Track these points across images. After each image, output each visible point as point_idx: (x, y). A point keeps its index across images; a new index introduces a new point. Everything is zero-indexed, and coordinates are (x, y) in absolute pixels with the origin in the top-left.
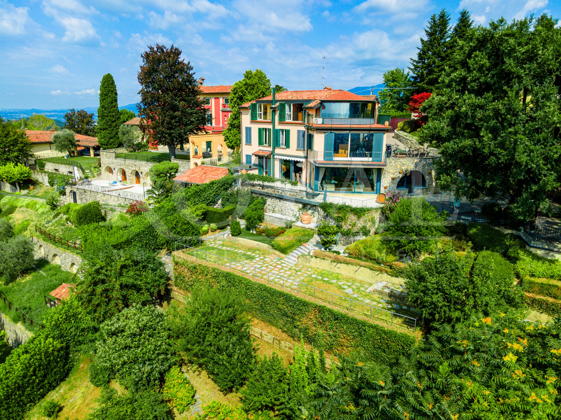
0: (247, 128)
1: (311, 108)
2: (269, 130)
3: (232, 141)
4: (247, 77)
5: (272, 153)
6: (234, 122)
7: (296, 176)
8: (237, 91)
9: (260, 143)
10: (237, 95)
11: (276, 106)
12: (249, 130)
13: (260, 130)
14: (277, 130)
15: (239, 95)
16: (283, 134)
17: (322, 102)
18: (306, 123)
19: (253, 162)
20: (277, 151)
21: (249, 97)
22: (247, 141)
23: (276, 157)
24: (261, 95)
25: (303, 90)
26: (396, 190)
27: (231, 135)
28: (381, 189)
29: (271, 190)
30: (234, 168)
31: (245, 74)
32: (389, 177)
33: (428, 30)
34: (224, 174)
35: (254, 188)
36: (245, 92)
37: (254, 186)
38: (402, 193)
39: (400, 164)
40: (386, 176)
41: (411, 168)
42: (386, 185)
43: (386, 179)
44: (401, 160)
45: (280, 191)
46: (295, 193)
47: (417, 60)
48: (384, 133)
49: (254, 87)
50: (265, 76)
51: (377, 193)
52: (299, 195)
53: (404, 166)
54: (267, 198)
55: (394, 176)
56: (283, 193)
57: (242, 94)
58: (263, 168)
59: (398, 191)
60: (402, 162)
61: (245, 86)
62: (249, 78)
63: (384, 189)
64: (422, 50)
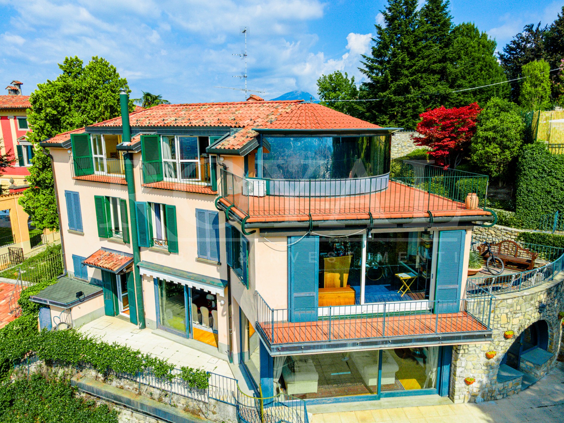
0: (68, 194)
1: (232, 153)
2: (123, 202)
3: (43, 219)
4: (70, 73)
5: (132, 261)
6: (43, 175)
7: (199, 311)
8: (41, 104)
9: (104, 233)
10: (43, 115)
11: (132, 144)
12: (73, 198)
13: (98, 200)
14: (142, 205)
15: (47, 115)
16: (157, 215)
17: (261, 135)
18: (220, 191)
19: (90, 275)
21: (77, 118)
22: (71, 225)
23: (142, 272)
24: (107, 114)
25: (202, 102)
26: (495, 384)
27: (38, 204)
28: (456, 386)
29: (130, 385)
30: (34, 299)
31: (63, 65)
32: (477, 352)
33: (387, 11)
34: (11, 312)
35: (81, 374)
36: (64, 108)
37: (80, 366)
38: (510, 387)
39: (507, 314)
40: (470, 349)
41: (530, 317)
42: (469, 375)
43: (471, 359)
44: (509, 301)
45: (157, 393)
46: (202, 403)
47: (372, 57)
48: (466, 230)
49: (89, 96)
50: (115, 71)
51: (440, 393)
52: (214, 413)
53: (518, 315)
54: (117, 409)
55: (492, 348)
56: (166, 400)
57: (55, 112)
58: (115, 292)
59: (500, 386)
60: (512, 306)
61: (63, 92)
62: (73, 74)
63: (464, 384)
64: (380, 43)
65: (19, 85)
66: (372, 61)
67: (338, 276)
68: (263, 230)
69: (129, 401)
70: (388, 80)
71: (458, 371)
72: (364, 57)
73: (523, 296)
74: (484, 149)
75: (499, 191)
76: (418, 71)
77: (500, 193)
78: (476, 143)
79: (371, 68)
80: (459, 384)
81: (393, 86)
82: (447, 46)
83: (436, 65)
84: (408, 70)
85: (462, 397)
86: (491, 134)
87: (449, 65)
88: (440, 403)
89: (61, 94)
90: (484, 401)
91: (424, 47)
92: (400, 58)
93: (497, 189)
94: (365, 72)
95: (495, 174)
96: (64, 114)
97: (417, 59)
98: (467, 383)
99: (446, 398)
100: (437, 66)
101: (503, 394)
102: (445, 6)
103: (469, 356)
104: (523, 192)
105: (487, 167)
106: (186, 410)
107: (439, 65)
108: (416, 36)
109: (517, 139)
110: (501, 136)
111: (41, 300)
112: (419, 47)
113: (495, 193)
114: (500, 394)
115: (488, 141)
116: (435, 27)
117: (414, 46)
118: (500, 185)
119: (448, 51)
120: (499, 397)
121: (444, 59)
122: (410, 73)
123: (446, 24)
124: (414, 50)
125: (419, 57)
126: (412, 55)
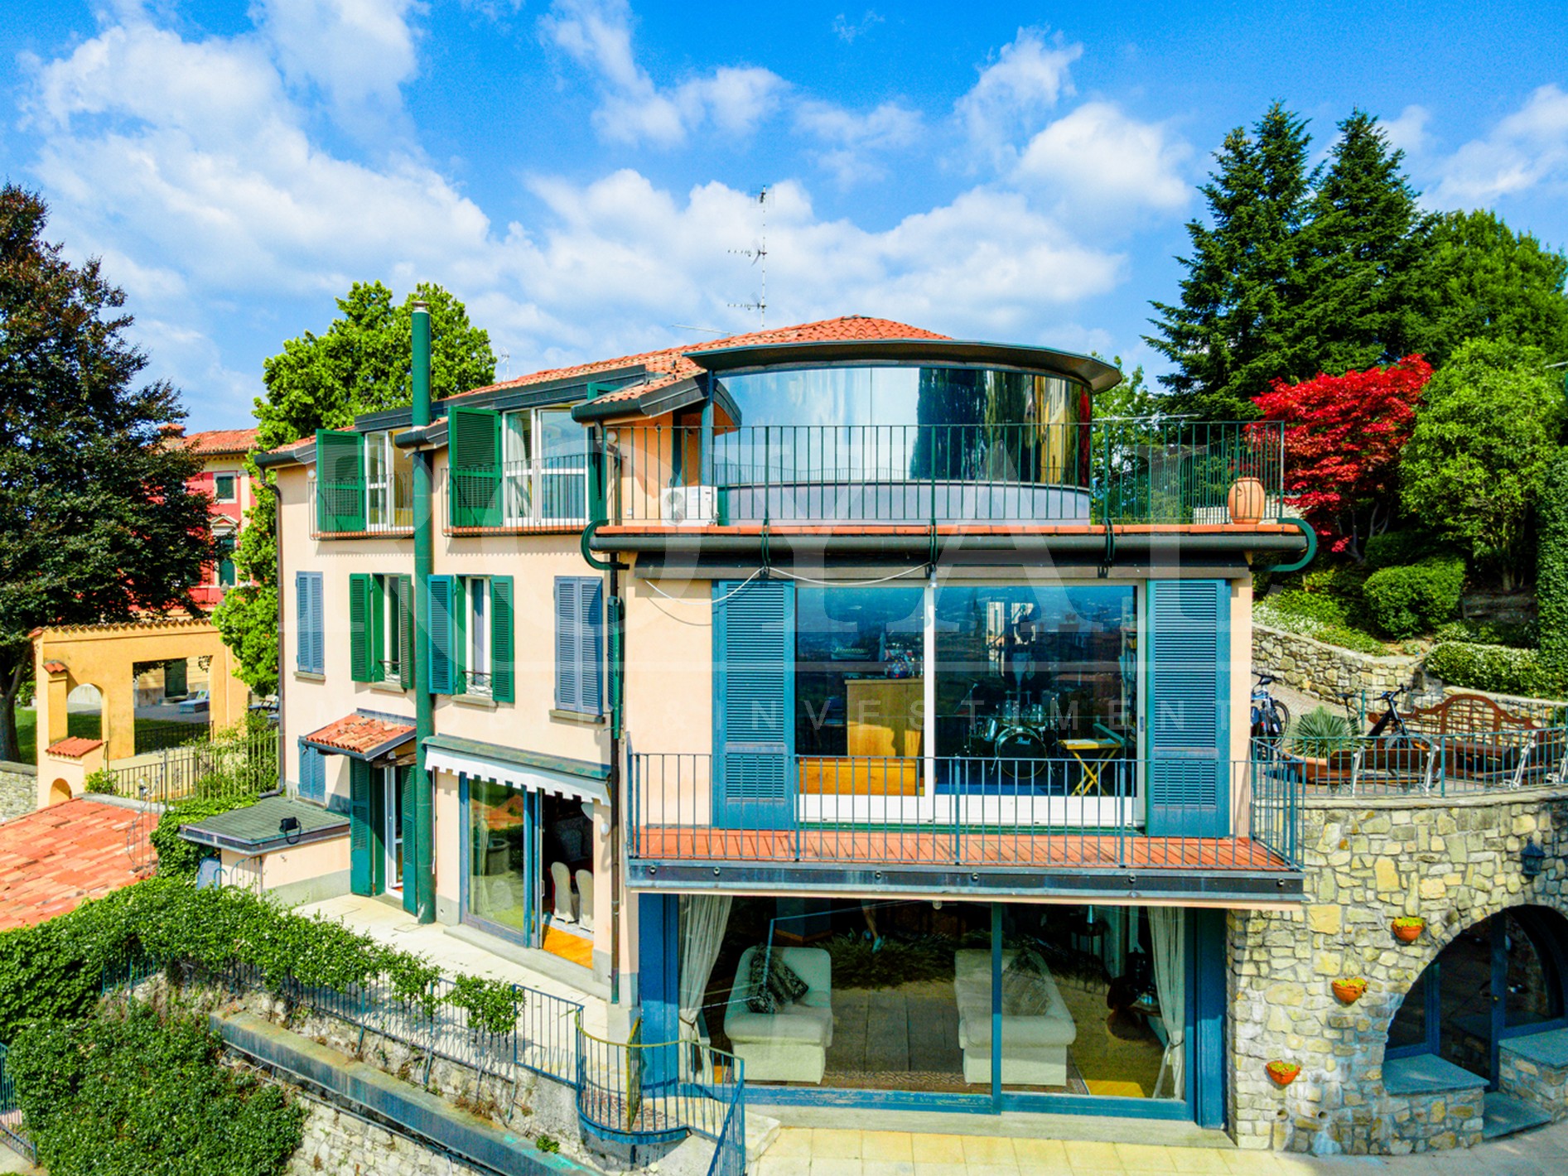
1: (627, 410)
2: (406, 582)
4: (358, 318)
5: (415, 736)
9: (364, 670)
11: (432, 427)
12: (309, 585)
14: (444, 584)
16: (478, 607)
17: (713, 372)
19: (330, 788)
20: (451, 719)
22: (302, 659)
23: (432, 760)
26: (1378, 1097)
28: (1241, 1087)
29: (343, 1034)
30: (189, 832)
31: (347, 301)
32: (1303, 976)
33: (1218, 187)
34: (136, 871)
35: (238, 1004)
36: (332, 389)
37: (239, 987)
38: (1438, 1115)
39: (1395, 857)
40: (1275, 963)
41: (1489, 885)
42: (1285, 1052)
43: (1284, 997)
44: (1401, 818)
45: (398, 1053)
46: (499, 1084)
47: (1181, 306)
48: (1229, 581)
49: (391, 365)
51: (1197, 1116)
52: (527, 1112)
53: (1435, 870)
54: (304, 1104)
55: (1352, 967)
56: (417, 1074)
57: (310, 400)
58: (379, 829)
59: (1398, 1107)
60: (1411, 835)
61: (337, 358)
62: (365, 321)
63: (1265, 1085)
64: (1200, 268)
66: (1181, 316)
67: (886, 734)
68: (644, 557)
69: (328, 1075)
70: (1223, 362)
71: (1243, 1034)
72: (1158, 306)
73: (1450, 808)
74: (1435, 471)
75: (1503, 600)
76: (1306, 331)
77: (1507, 607)
78: (1415, 459)
79: (1180, 337)
80: (1249, 1082)
81: (1238, 378)
82: (1402, 266)
83: (1370, 316)
84: (1279, 330)
85: (1263, 1126)
86: (1453, 430)
87: (1411, 317)
88: (1192, 1143)
89: (330, 362)
90: (1344, 1152)
91: (1328, 270)
92: (1253, 301)
93: (1496, 595)
94: (1163, 346)
95: (1480, 548)
96: (332, 406)
97: (1307, 303)
98: (1279, 1078)
99: (1218, 1132)
100: (1375, 320)
101: (1414, 1139)
102: (1392, 165)
103: (1274, 987)
105: (1454, 529)
106: (462, 1104)
107: (1378, 317)
108: (1302, 242)
109: (1534, 441)
110: (1484, 433)
111: (200, 835)
112: (1310, 271)
113: (1490, 607)
114: (1402, 1138)
115: (1448, 448)
116: (1363, 219)
117: (1296, 268)
118: (1507, 586)
119: (1404, 278)
120: (1396, 1147)
121: (1395, 301)
122: (1287, 339)
123: (1396, 210)
124: (1299, 278)
125: (1316, 298)
126: (1295, 294)
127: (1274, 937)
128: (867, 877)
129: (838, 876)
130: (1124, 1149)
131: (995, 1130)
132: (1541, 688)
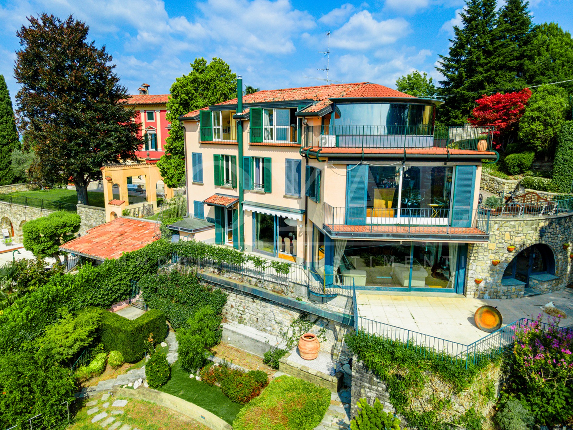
0: (194, 155)
1: (314, 115)
2: (233, 158)
3: (172, 177)
4: (197, 70)
5: (238, 201)
6: (175, 144)
7: (283, 241)
8: (178, 92)
9: (218, 182)
10: (179, 100)
11: (244, 113)
12: (197, 158)
13: (216, 158)
14: (247, 159)
15: (181, 99)
16: (258, 166)
17: (336, 102)
18: (303, 145)
19: (206, 215)
20: (249, 197)
21: (200, 102)
22: (195, 178)
23: (245, 208)
24: (222, 99)
25: (293, 88)
26: (500, 286)
27: (170, 166)
28: (468, 284)
29: (236, 277)
30: (170, 227)
31: (194, 64)
32: (485, 260)
33: (465, 13)
34: (154, 237)
35: (203, 270)
36: (193, 94)
37: (203, 265)
38: (513, 291)
39: (510, 232)
40: (479, 257)
41: (531, 239)
42: (479, 277)
43: (480, 264)
44: (512, 223)
45: (254, 281)
46: (284, 286)
47: (449, 56)
48: (476, 166)
49: (210, 86)
50: (228, 68)
51: (457, 292)
52: (292, 292)
53: (519, 235)
54: (227, 293)
55: (497, 257)
56: (260, 285)
57: (187, 98)
58: (223, 227)
59: (504, 289)
60: (514, 227)
61: (193, 83)
62: (199, 71)
63: (474, 284)
64: (457, 43)
65: (147, 87)
66: (449, 60)
67: (383, 202)
68: (331, 159)
69: (236, 285)
70: (462, 78)
71: (470, 273)
72: (441, 57)
73: (524, 221)
74: (529, 126)
75: (544, 164)
76: (493, 68)
77: (545, 166)
78: (524, 122)
79: (447, 67)
80: (471, 284)
81: (467, 83)
82: (525, 44)
83: (513, 62)
84: (483, 67)
85: (473, 293)
86: (536, 114)
87: (527, 62)
88: (456, 297)
89: (192, 85)
90: (491, 298)
91: (501, 46)
92: (474, 57)
93: (542, 162)
94: (442, 71)
95: (540, 149)
96: (192, 100)
97: (493, 57)
98: (477, 282)
99: (462, 295)
100: (515, 63)
101: (507, 296)
102: (525, 6)
103: (478, 262)
104: (559, 161)
105: (533, 143)
106: (273, 291)
107: (516, 62)
108: (493, 35)
109: (559, 118)
110: (545, 115)
111: (174, 228)
112: (495, 46)
113: (540, 166)
114: (504, 295)
115: (533, 119)
116: (514, 26)
117: (490, 44)
118: (546, 159)
119: (526, 48)
120: (503, 297)
121: (522, 56)
122: (484, 70)
123: (525, 23)
124: (491, 48)
125: (496, 55)
126: (488, 54)
127: (480, 250)
128: (388, 236)
129: (381, 236)
130: (440, 298)
131: (410, 295)
132: (552, 190)
